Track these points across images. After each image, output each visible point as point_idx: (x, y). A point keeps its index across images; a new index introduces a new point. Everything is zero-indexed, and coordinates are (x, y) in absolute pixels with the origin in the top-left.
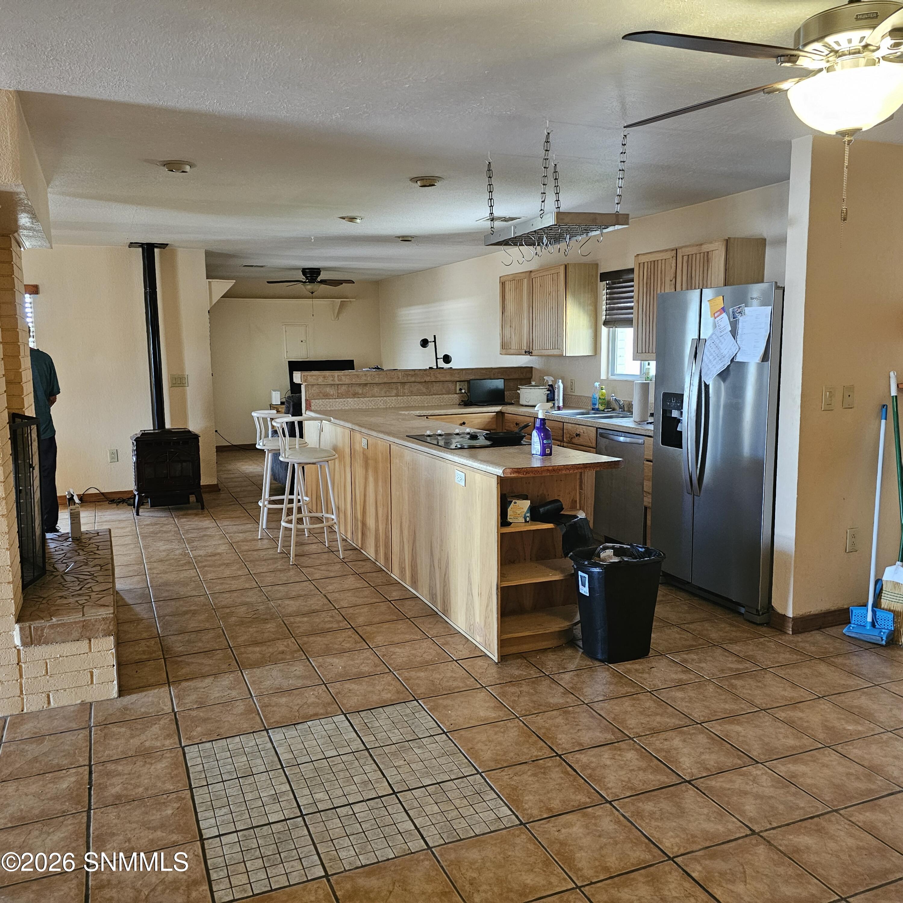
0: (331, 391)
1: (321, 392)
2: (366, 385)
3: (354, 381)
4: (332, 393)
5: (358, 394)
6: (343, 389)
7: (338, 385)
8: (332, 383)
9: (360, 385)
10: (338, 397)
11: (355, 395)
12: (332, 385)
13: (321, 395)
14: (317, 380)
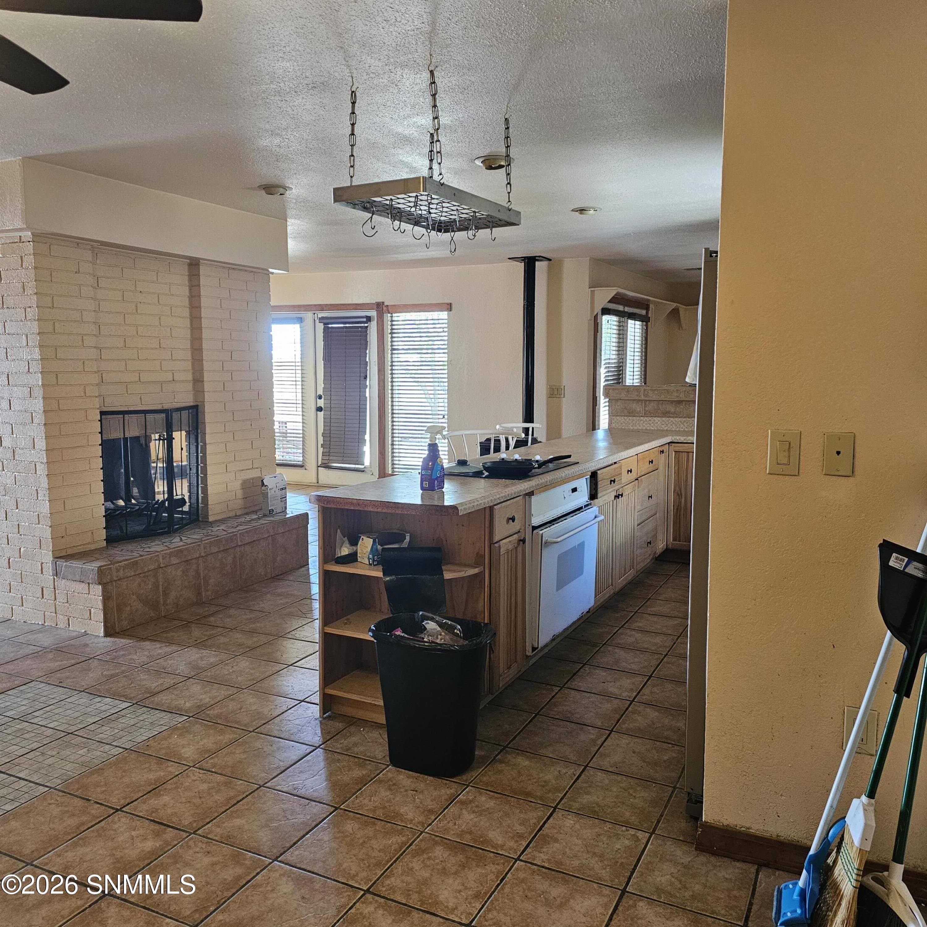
0: (638, 407)
1: (626, 408)
2: (680, 402)
3: (663, 397)
4: (638, 410)
5: (669, 412)
6: (651, 407)
7: (646, 401)
8: (637, 398)
9: (672, 402)
10: (645, 415)
11: (666, 414)
12: (638, 401)
13: (626, 411)
14: (620, 394)
